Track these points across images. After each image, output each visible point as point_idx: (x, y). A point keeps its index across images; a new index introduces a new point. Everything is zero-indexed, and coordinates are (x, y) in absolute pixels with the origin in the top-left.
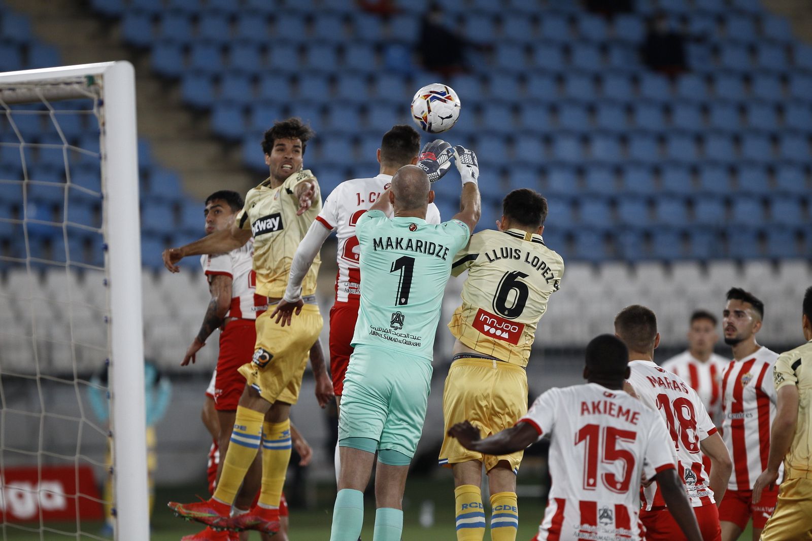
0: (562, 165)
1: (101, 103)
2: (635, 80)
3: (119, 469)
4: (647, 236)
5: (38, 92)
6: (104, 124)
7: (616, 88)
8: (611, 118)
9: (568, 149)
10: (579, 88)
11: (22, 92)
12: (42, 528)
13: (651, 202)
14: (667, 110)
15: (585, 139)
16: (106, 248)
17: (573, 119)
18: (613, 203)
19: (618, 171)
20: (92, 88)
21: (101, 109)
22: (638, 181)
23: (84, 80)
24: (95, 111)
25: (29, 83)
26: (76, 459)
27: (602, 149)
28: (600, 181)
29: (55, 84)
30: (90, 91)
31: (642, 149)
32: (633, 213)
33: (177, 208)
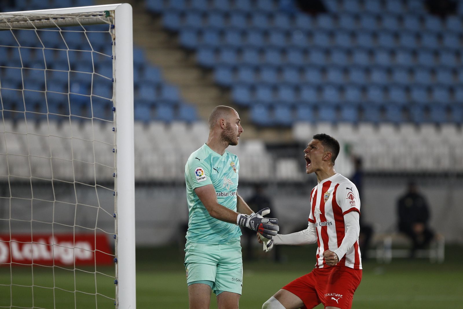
0: (379, 67)
1: (113, 27)
2: (422, 20)
3: (119, 236)
4: (427, 109)
5: (78, 20)
6: (114, 39)
7: (411, 23)
8: (408, 41)
9: (383, 59)
10: (390, 23)
11: (68, 20)
12: (75, 269)
13: (429, 90)
14: (440, 37)
15: (392, 53)
16: (114, 110)
17: (386, 41)
18: (407, 89)
19: (411, 71)
20: (108, 18)
21: (114, 30)
22: (422, 77)
23: (103, 13)
24: (110, 31)
25: (73, 15)
26: (95, 230)
27: (402, 59)
28: (401, 77)
29: (87, 15)
30: (107, 20)
31: (426, 59)
32: (419, 96)
33: (159, 87)
